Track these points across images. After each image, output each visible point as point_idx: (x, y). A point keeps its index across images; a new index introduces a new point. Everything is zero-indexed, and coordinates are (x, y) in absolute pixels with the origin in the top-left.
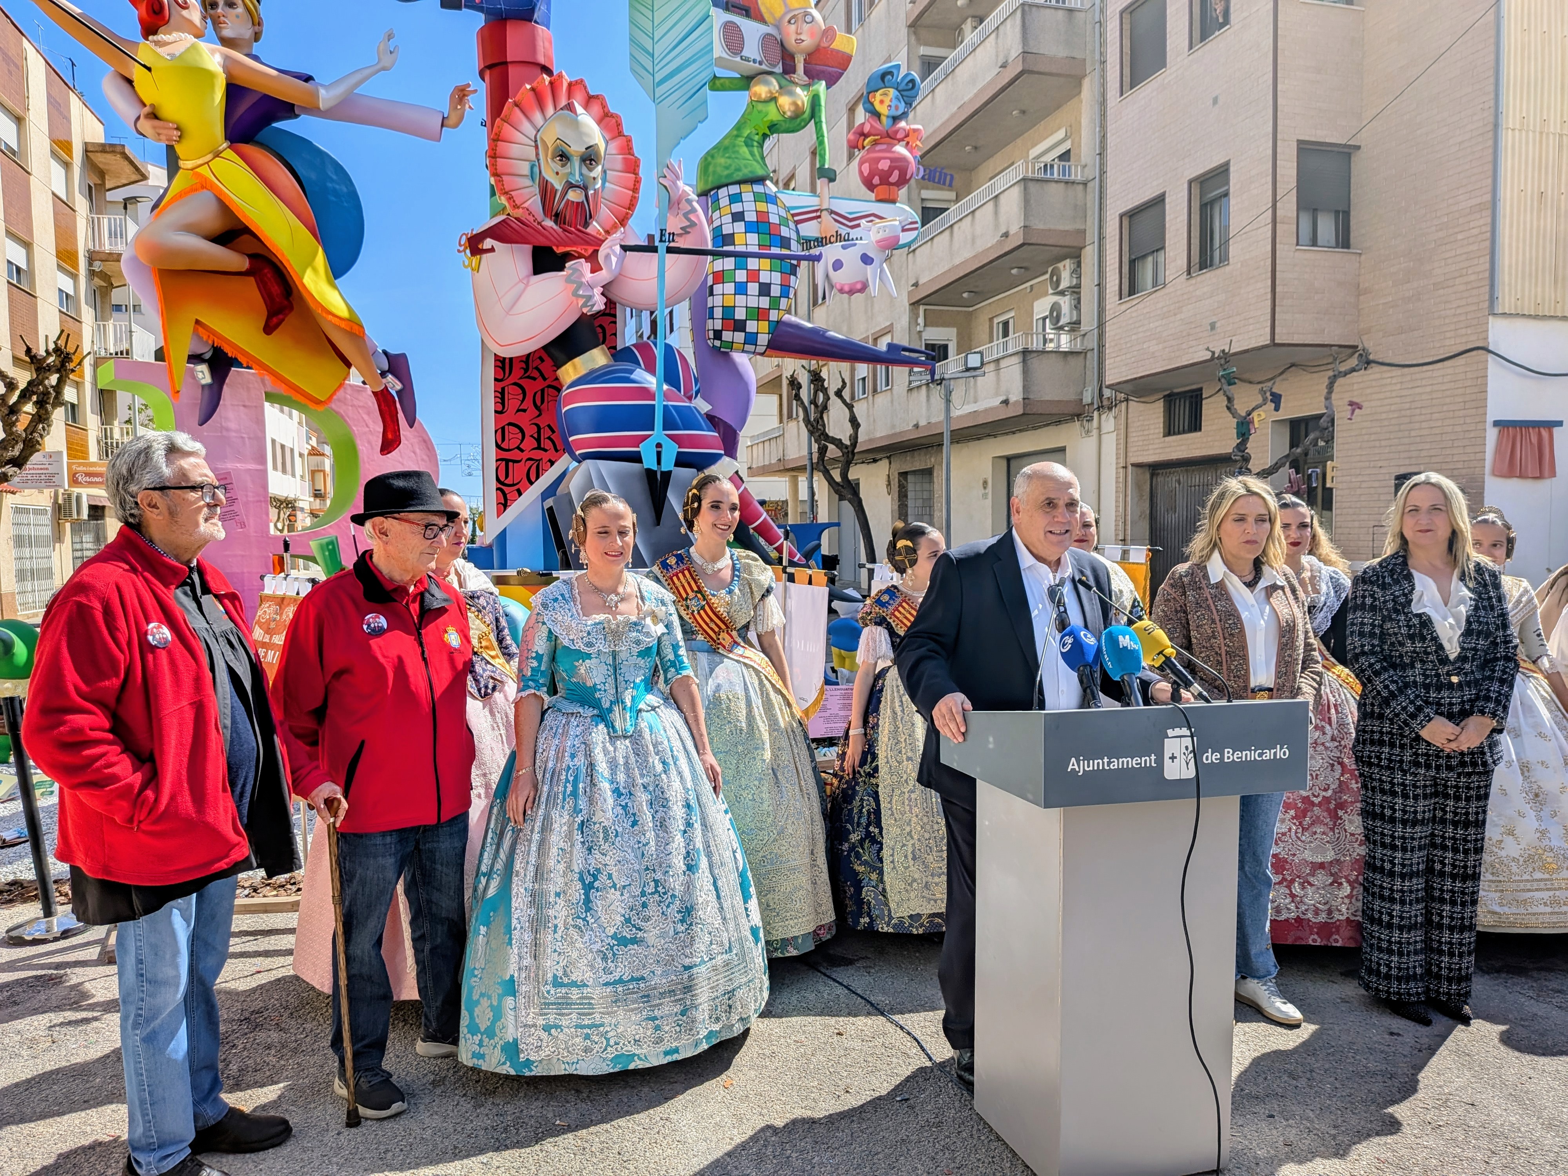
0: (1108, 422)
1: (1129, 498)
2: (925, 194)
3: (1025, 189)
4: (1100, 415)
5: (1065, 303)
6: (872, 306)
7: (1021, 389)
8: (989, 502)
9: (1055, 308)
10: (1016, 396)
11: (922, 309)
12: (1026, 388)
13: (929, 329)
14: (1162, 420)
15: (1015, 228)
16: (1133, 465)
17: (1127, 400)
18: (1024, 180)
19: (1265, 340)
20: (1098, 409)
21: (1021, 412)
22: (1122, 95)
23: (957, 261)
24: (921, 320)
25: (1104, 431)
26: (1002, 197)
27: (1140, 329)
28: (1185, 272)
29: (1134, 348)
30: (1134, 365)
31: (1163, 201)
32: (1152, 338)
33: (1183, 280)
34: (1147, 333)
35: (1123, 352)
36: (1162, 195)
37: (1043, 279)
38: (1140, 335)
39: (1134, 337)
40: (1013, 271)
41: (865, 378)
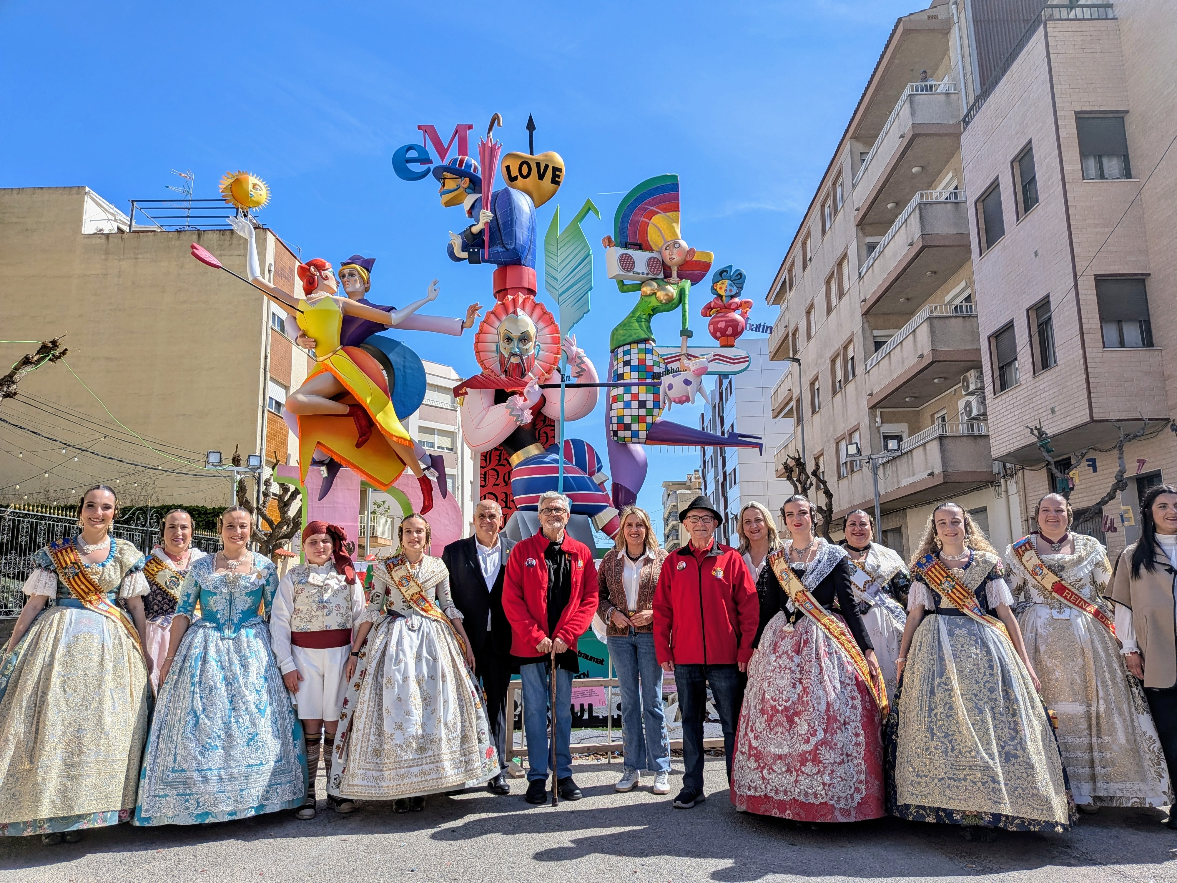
0: (1012, 486)
2: (876, 333)
3: (931, 324)
4: (1006, 481)
5: (973, 400)
6: (847, 411)
7: (941, 464)
9: (968, 404)
10: (938, 470)
11: (878, 411)
12: (944, 463)
13: (885, 425)
14: (1047, 483)
15: (927, 350)
17: (1023, 469)
18: (929, 318)
19: (1086, 418)
20: (1004, 477)
21: (942, 481)
22: (981, 255)
23: (895, 376)
24: (878, 419)
25: (1010, 493)
26: (917, 330)
27: (1009, 416)
28: (1032, 373)
29: (1007, 430)
30: (1008, 443)
31: (1013, 325)
32: (1017, 421)
33: (1031, 379)
34: (1014, 419)
35: (1000, 433)
36: (1012, 321)
37: (960, 384)
38: (1009, 420)
39: (1006, 422)
40: (936, 381)
41: (845, 462)
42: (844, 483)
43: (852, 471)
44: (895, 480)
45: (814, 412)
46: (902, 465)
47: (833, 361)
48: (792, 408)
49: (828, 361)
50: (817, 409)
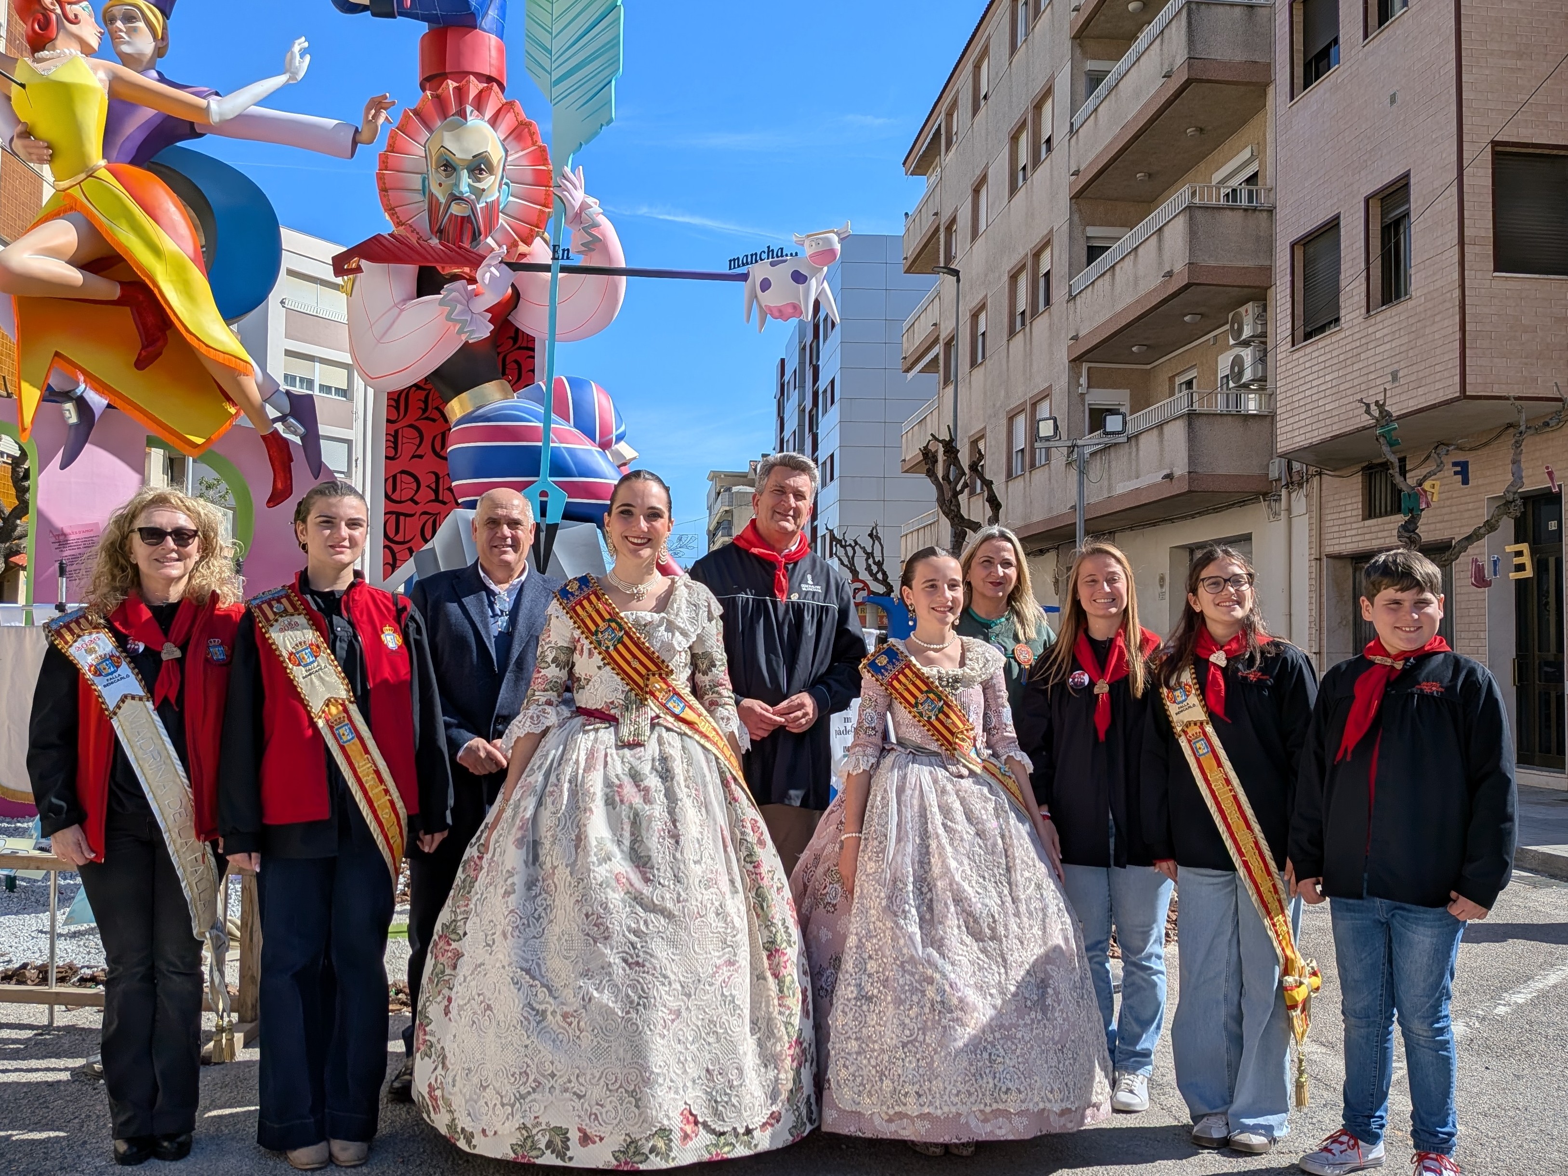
0: (1299, 502)
1: (1324, 599)
2: (1091, 231)
3: (1191, 218)
4: (1289, 493)
5: (1248, 355)
6: (1031, 365)
7: (1186, 460)
8: (1166, 603)
9: (1238, 362)
10: (1181, 469)
11: (1085, 366)
12: (1192, 459)
13: (1094, 391)
14: (1360, 498)
15: (1179, 265)
16: (1328, 556)
17: (1320, 474)
18: (1190, 208)
19: (1454, 392)
20: (1287, 486)
21: (1186, 488)
22: (1292, 98)
23: (1119, 307)
24: (1083, 381)
25: (1294, 513)
26: (1166, 229)
27: (1315, 383)
28: (1364, 310)
29: (1308, 407)
30: (1309, 428)
31: (1338, 224)
32: (1328, 392)
33: (1361, 319)
34: (1323, 387)
35: (1295, 412)
36: (1337, 218)
37: (1227, 327)
38: (1315, 390)
39: (1308, 393)
40: (1187, 318)
41: (1022, 450)
42: (1017, 485)
43: (1033, 466)
44: (1106, 483)
45: (974, 364)
46: (1119, 461)
47: (1014, 278)
48: (937, 356)
49: (1005, 278)
50: (980, 360)
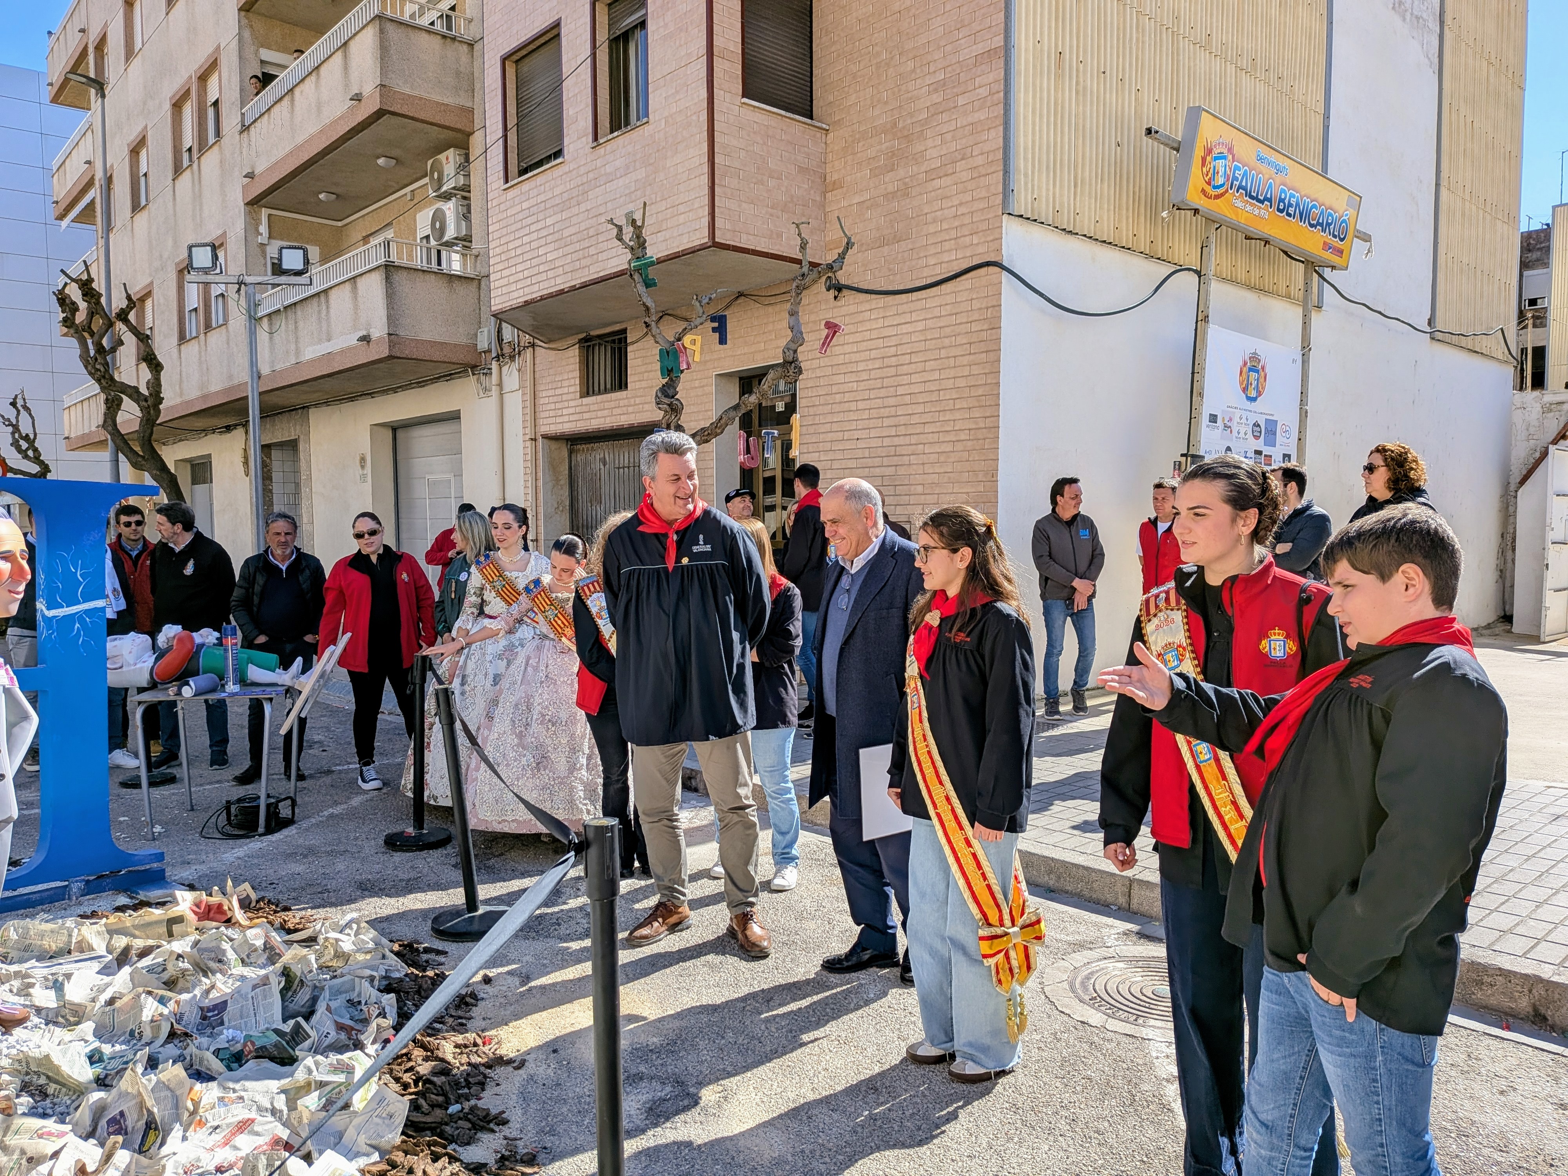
0: (511, 376)
1: (540, 483)
2: (267, 55)
3: (382, 31)
4: (500, 367)
5: (450, 208)
6: (201, 209)
7: (385, 319)
8: (368, 487)
9: (439, 218)
10: (379, 331)
11: (264, 212)
12: (392, 319)
14: (577, 374)
15: (369, 86)
16: (545, 437)
17: (533, 345)
18: (378, 17)
19: (701, 237)
20: (498, 357)
21: (385, 353)
23: (300, 139)
24: (263, 229)
25: (506, 389)
26: (352, 43)
27: (534, 228)
28: (590, 137)
29: (527, 256)
30: (528, 282)
31: (558, 35)
32: (550, 239)
33: (588, 149)
34: (544, 233)
35: (512, 262)
36: (557, 25)
38: (534, 236)
39: (526, 239)
40: (381, 161)
41: (196, 310)
42: (191, 349)
43: (208, 327)
44: (293, 347)
45: (136, 207)
46: (308, 319)
47: (177, 106)
48: (93, 202)
49: (167, 106)
50: (143, 203)
